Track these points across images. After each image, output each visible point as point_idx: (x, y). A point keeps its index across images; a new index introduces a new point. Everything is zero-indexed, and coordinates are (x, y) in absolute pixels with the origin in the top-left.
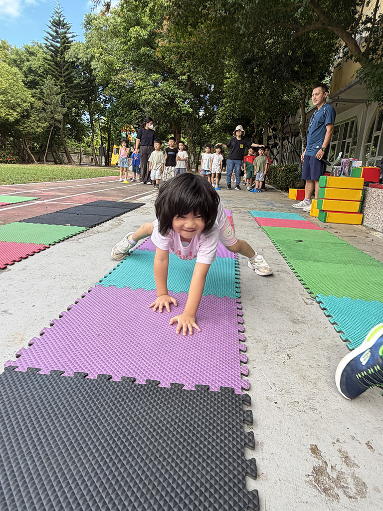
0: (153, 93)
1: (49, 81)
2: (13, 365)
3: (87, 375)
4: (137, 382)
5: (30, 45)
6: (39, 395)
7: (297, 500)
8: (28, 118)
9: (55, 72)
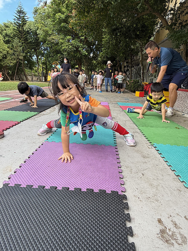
0: (68, 45)
1: (16, 40)
2: (7, 183)
3: (45, 187)
4: (70, 190)
5: (6, 22)
6: (22, 198)
7: (153, 247)
8: (6, 58)
9: (19, 36)
